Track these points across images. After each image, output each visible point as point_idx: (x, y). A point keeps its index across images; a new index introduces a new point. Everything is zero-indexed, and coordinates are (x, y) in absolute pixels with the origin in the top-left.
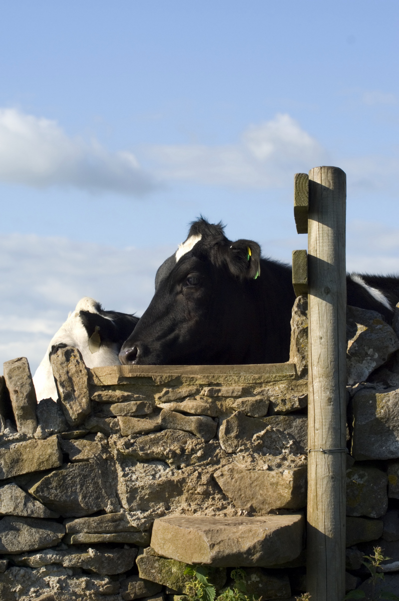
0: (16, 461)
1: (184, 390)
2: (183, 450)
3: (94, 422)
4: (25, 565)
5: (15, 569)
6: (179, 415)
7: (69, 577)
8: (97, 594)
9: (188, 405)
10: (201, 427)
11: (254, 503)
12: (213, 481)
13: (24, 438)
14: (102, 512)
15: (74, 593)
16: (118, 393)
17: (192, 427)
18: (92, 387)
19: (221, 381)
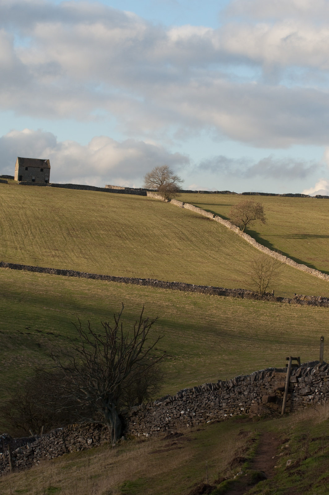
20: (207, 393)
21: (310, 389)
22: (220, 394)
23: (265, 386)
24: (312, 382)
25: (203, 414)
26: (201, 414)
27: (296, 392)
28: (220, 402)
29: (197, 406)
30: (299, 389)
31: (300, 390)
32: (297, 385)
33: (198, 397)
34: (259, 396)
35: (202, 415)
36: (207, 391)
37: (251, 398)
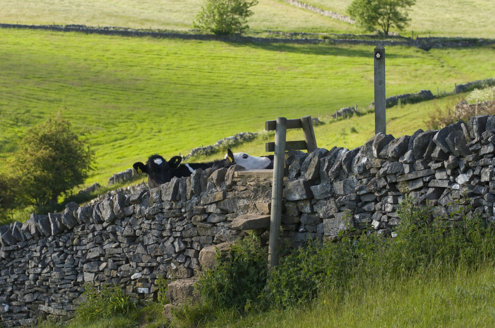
0: (215, 198)
1: (252, 179)
2: (249, 196)
3: (233, 187)
4: (217, 226)
5: (214, 227)
6: (250, 186)
7: (227, 230)
8: (232, 235)
9: (252, 183)
10: (254, 189)
11: (263, 211)
12: (255, 205)
13: (217, 191)
14: (234, 212)
15: (227, 234)
16: (239, 179)
17: (252, 190)
18: (233, 177)
19: (260, 176)
20: (37, 243)
21: (354, 219)
22: (76, 245)
23: (206, 216)
24: (358, 199)
25: (29, 306)
26: (26, 308)
27: (306, 231)
28: (78, 269)
29: (13, 283)
30: (315, 222)
31: (320, 225)
32: (307, 209)
33: (12, 256)
34: (192, 248)
35: (29, 309)
36: (38, 238)
37: (166, 256)
